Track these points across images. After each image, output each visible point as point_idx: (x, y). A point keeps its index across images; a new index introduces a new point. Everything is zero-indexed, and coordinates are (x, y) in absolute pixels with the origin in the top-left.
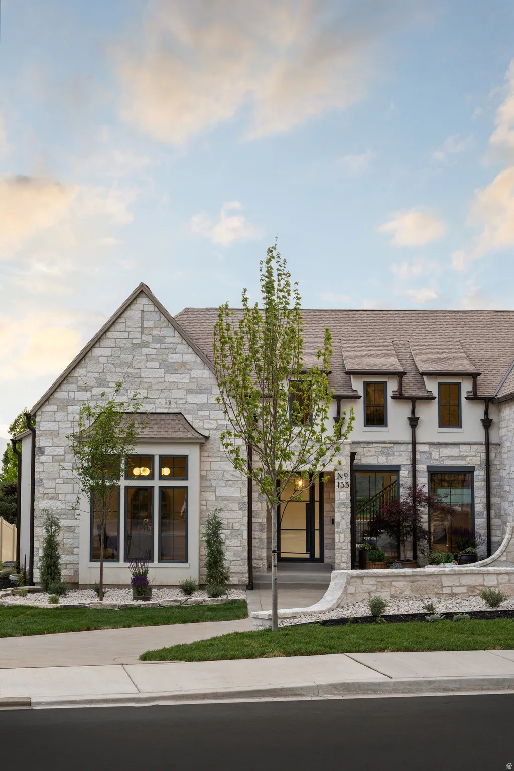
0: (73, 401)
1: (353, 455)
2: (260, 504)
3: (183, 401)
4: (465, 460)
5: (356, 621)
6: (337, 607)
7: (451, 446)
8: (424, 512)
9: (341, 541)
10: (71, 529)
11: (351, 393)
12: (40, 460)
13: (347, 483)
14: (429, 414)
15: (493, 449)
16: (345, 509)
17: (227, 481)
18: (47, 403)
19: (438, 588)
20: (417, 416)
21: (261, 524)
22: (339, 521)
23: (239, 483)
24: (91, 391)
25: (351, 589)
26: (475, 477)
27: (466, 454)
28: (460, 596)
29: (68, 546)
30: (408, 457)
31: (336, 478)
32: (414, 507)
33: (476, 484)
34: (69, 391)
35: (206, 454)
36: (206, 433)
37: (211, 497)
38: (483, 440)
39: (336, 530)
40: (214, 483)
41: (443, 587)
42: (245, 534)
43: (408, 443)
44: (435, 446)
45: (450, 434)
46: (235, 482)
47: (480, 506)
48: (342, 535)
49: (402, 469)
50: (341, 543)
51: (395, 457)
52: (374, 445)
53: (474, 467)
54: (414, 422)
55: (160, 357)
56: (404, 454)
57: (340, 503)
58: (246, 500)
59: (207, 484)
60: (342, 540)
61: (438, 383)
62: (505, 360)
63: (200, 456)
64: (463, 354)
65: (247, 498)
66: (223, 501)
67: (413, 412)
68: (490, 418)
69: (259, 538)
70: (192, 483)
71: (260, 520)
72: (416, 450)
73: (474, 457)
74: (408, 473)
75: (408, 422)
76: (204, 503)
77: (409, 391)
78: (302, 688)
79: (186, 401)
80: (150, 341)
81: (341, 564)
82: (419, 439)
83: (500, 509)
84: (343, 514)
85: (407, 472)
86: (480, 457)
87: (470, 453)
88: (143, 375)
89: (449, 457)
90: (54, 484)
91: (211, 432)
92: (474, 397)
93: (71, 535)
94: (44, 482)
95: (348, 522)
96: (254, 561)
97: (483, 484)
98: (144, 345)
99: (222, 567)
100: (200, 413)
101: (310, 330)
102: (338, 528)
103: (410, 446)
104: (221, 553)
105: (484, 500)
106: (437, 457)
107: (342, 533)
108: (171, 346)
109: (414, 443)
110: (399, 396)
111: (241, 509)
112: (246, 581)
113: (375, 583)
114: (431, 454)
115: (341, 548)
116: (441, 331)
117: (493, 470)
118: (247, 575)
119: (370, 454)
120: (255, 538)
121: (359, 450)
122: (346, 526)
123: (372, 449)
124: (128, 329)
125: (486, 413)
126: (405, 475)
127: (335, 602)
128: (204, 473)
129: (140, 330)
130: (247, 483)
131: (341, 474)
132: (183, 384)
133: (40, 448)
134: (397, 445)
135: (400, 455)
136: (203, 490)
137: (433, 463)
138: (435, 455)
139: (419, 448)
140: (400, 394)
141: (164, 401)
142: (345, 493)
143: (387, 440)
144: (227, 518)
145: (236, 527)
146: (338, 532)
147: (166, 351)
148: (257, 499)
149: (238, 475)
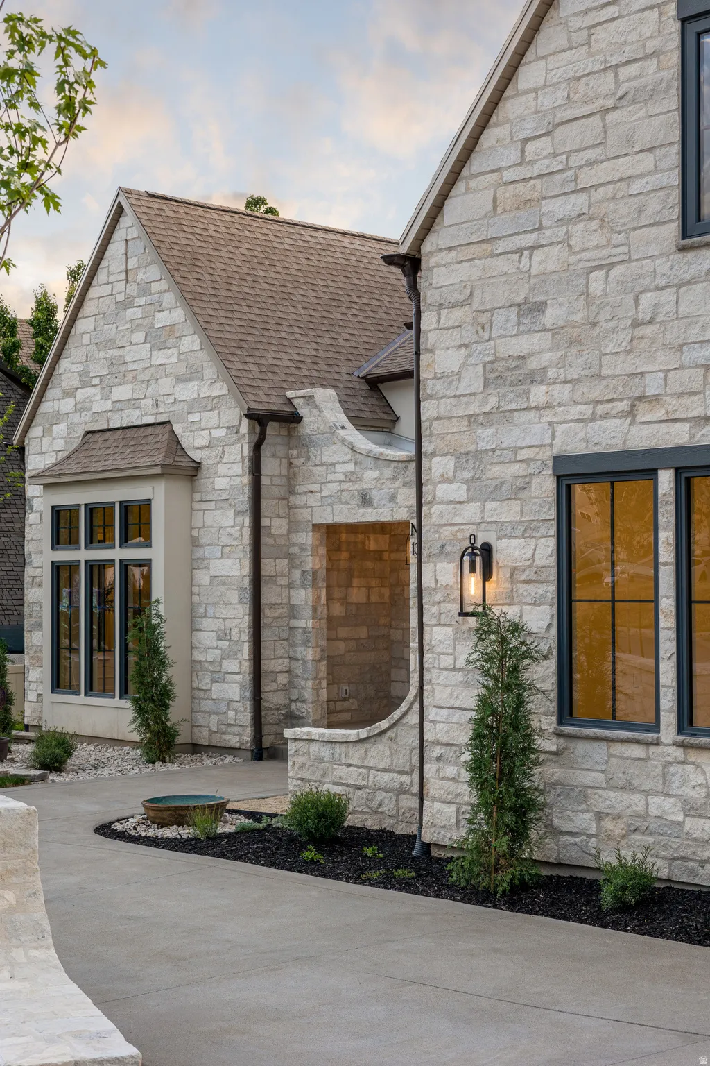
0: (58, 417)
2: (303, 592)
3: (171, 399)
12: (28, 519)
17: (223, 546)
18: (34, 422)
23: (237, 549)
24: (75, 397)
34: (53, 400)
35: (197, 496)
36: (196, 456)
37: (205, 578)
40: (207, 551)
42: (246, 649)
46: (234, 548)
55: (146, 322)
58: (247, 582)
59: (200, 552)
63: (192, 501)
66: (219, 585)
70: (157, 553)
71: (303, 624)
79: (175, 399)
80: (135, 295)
88: (128, 359)
91: (206, 453)
94: (31, 555)
98: (127, 303)
100: (192, 418)
108: (156, 297)
111: (240, 601)
112: (247, 742)
118: (249, 731)
124: (112, 279)
128: (195, 533)
129: (123, 276)
130: (249, 549)
132: (171, 366)
133: (29, 501)
136: (195, 565)
141: (149, 402)
144: (224, 619)
145: (235, 635)
147: (152, 307)
148: (298, 582)
149: (237, 535)
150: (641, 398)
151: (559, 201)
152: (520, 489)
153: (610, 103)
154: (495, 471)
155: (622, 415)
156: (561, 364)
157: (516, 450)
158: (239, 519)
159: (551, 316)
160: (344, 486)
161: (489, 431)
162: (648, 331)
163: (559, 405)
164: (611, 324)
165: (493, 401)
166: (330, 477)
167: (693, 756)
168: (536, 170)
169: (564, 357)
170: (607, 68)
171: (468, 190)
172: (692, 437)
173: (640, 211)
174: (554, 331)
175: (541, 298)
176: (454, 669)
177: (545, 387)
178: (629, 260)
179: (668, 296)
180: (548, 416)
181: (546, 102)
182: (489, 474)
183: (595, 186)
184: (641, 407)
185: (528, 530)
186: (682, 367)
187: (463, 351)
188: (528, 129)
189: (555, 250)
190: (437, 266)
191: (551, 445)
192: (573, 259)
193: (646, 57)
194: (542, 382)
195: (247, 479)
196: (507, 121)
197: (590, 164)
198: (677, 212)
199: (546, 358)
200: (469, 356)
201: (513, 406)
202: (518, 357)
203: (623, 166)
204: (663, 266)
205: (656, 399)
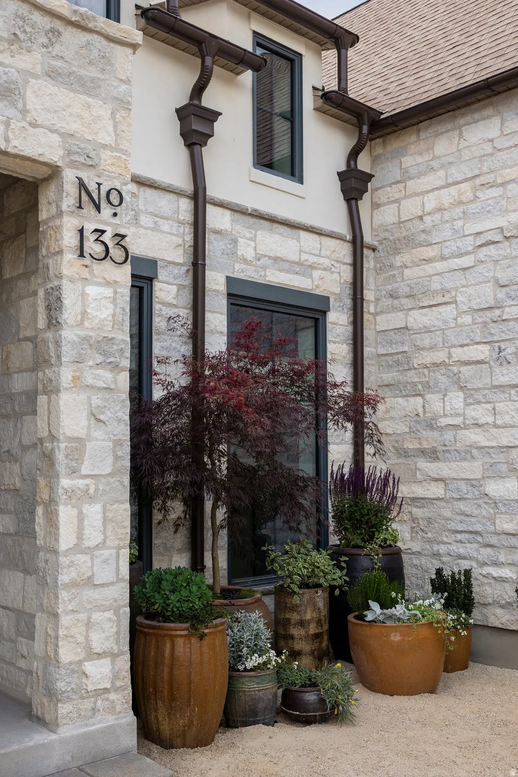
4: (311, 276)
7: (280, 228)
9: (87, 543)
13: (119, 238)
16: (107, 375)
22: (81, 433)
26: (329, 326)
27: (312, 259)
30: (180, 241)
31: (67, 203)
33: (330, 347)
38: (344, 229)
39: (65, 482)
43: (181, 194)
48: (94, 511)
49: (162, 274)
50: (89, 550)
51: (143, 231)
53: (327, 299)
56: (166, 226)
57: (86, 339)
60: (93, 537)
61: (255, 36)
73: (326, 274)
81: (88, 667)
84: (96, 400)
85: (174, 289)
86: (339, 273)
87: (321, 260)
89: (276, 259)
95: (118, 443)
102: (74, 472)
103: (188, 205)
106: (250, 254)
107: (92, 499)
109: (199, 199)
114: (235, 241)
115: (89, 582)
122: (110, 460)
125: (354, 154)
126: (170, 299)
131: (90, 186)
134: (149, 192)
135: (156, 229)
137: (242, 272)
138: (246, 250)
139: (210, 216)
142: (108, 292)
146: (71, 493)
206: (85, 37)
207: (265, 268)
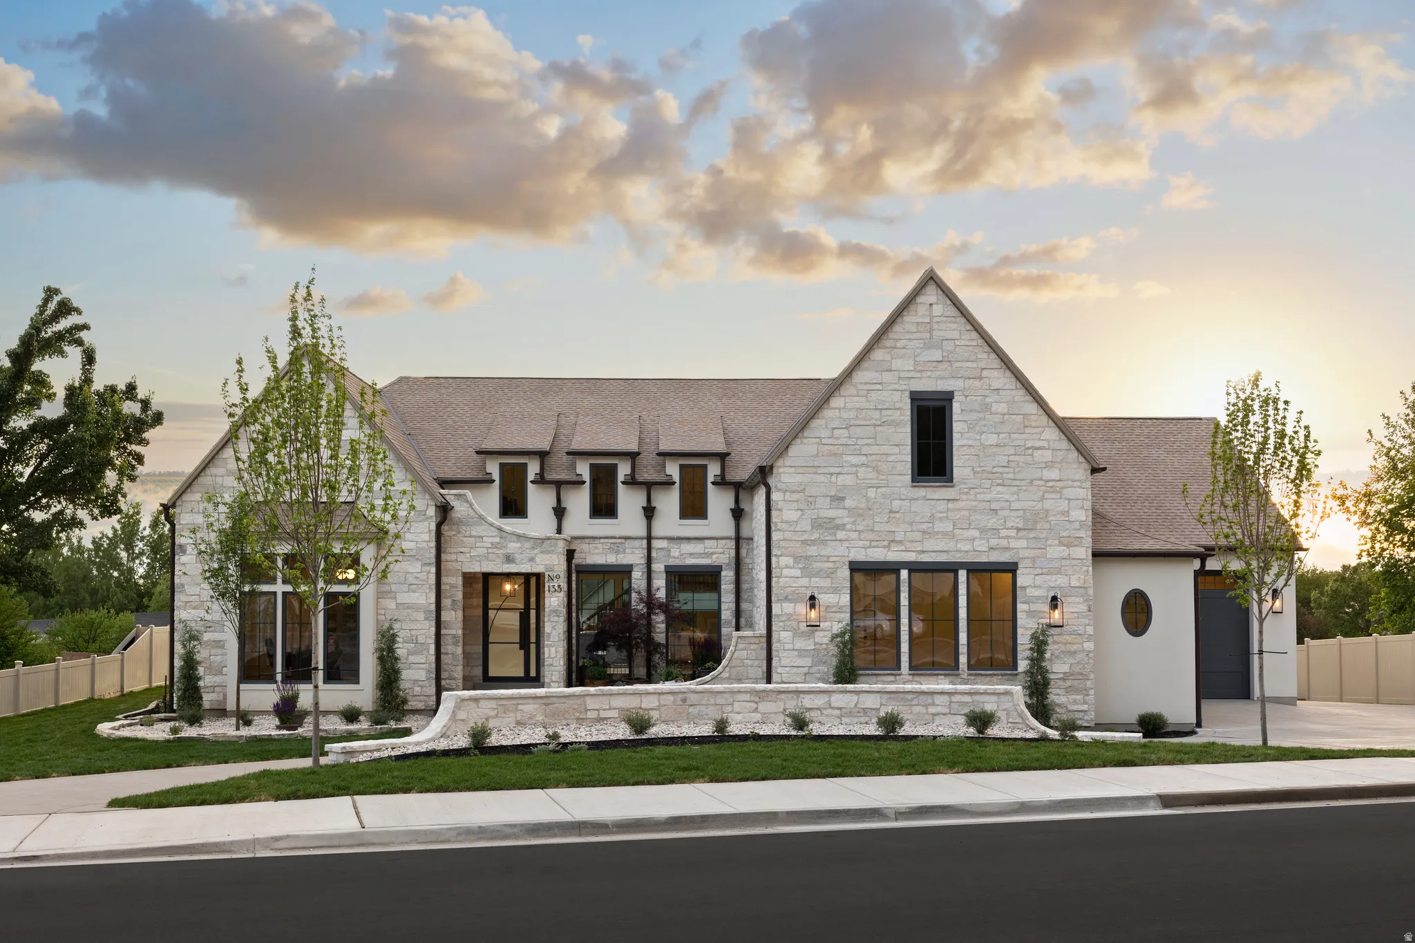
0: (221, 489)
1: (570, 554)
2: (453, 613)
4: (711, 558)
5: (446, 753)
6: (442, 737)
7: (694, 541)
8: (659, 620)
9: (553, 656)
10: (219, 644)
11: (574, 478)
12: (181, 561)
13: (559, 586)
14: (669, 502)
15: (744, 545)
16: (558, 618)
17: (410, 584)
18: (189, 490)
19: (581, 712)
20: (653, 505)
21: (454, 636)
23: (424, 587)
25: (462, 715)
26: (722, 577)
27: (711, 551)
28: (609, 721)
29: (216, 664)
30: (642, 555)
31: (546, 580)
32: (649, 615)
33: (723, 587)
34: (215, 476)
35: (384, 552)
36: (384, 527)
37: (391, 604)
38: (732, 533)
39: (546, 642)
40: (394, 588)
41: (587, 710)
42: (431, 649)
43: (642, 538)
44: (674, 541)
45: (693, 527)
46: (420, 586)
47: (727, 614)
48: (553, 649)
49: (635, 569)
50: (551, 658)
51: (626, 555)
52: (602, 541)
53: (721, 566)
54: (649, 512)
56: (637, 551)
58: (433, 607)
59: (387, 588)
61: (680, 465)
62: (770, 438)
63: (377, 555)
64: (721, 431)
65: (434, 605)
66: (405, 609)
67: (649, 500)
68: (742, 507)
69: (452, 654)
70: (367, 588)
71: (453, 632)
72: (652, 546)
73: (721, 555)
74: (642, 575)
75: (642, 512)
76: (382, 612)
77: (646, 475)
78: (232, 843)
79: (360, 488)
81: (551, 684)
82: (655, 533)
83: (751, 617)
84: (554, 624)
85: (640, 573)
86: (729, 553)
87: (716, 550)
89: (691, 554)
90: (198, 589)
91: (391, 526)
92: (721, 482)
93: (220, 651)
94: (186, 587)
95: (559, 634)
96: (443, 683)
97: (732, 587)
99: (398, 689)
100: (377, 503)
101: (545, 402)
102: (548, 640)
103: (645, 542)
104: (397, 672)
105: (733, 606)
106: (677, 554)
109: (649, 538)
110: (632, 482)
111: (426, 619)
112: (432, 704)
113: (495, 706)
114: (669, 551)
115: (552, 665)
116: (702, 403)
117: (744, 571)
118: (434, 698)
119: (597, 551)
120: (448, 654)
121: (578, 546)
122: (559, 637)
123: (599, 545)
125: (737, 501)
126: (638, 577)
127: (438, 730)
130: (434, 587)
131: (551, 575)
133: (181, 546)
134: (629, 541)
135: (633, 553)
136: (380, 596)
137: (672, 562)
138: (674, 552)
139: (655, 544)
140: (632, 479)
142: (558, 599)
143: (617, 534)
144: (410, 630)
145: (421, 640)
146: (547, 645)
148: (449, 607)
149: (425, 578)
150: (892, 541)
151: (852, 457)
152: (830, 574)
153: (879, 423)
154: (817, 565)
155: (884, 547)
156: (854, 523)
157: (828, 557)
158: (427, 568)
159: (848, 503)
160: (490, 551)
161: (815, 548)
162: (897, 515)
163: (852, 540)
164: (879, 511)
165: (816, 536)
166: (478, 545)
167: (917, 678)
168: (840, 442)
169: (855, 521)
170: (876, 409)
171: (802, 443)
172: (917, 558)
173: (893, 468)
174: (849, 510)
175: (843, 495)
176: (793, 650)
177: (844, 532)
178: (888, 487)
179: (906, 503)
180: (846, 544)
181: (845, 415)
182: (814, 566)
183: (871, 455)
184: (892, 544)
185: (835, 590)
186: (912, 531)
187: (800, 512)
188: (836, 424)
189: (850, 477)
190: (783, 473)
191: (848, 556)
192: (858, 482)
193: (896, 409)
194: (842, 530)
195: (433, 544)
196: (823, 418)
197: (866, 445)
198: (910, 472)
199: (846, 520)
200: (802, 515)
201: (827, 538)
202: (830, 518)
203: (885, 449)
204: (904, 491)
205: (900, 542)
206: (549, 541)
207: (685, 559)
